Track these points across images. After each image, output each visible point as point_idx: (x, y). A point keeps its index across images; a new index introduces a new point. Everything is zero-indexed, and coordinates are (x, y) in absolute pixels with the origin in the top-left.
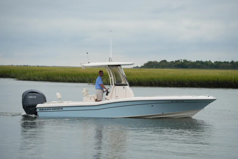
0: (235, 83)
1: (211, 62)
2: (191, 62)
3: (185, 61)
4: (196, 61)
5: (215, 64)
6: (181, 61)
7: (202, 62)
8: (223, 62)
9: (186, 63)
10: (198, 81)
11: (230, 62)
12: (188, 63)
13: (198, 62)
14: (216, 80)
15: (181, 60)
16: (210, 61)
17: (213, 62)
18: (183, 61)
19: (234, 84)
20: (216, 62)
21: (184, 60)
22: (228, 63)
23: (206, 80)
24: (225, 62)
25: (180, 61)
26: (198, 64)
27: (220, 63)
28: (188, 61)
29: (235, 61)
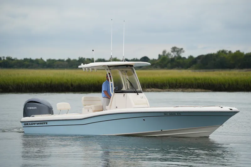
0: (72, 85)
1: (43, 60)
2: (18, 60)
3: (9, 59)
4: (23, 59)
5: (48, 63)
6: (4, 59)
7: (31, 60)
8: (58, 61)
9: (11, 61)
10: (26, 84)
11: (65, 60)
12: (14, 62)
13: (26, 60)
14: (49, 82)
15: (4, 57)
16: (41, 58)
17: (45, 60)
18: (5, 59)
19: (71, 87)
20: (49, 60)
21: (7, 58)
22: (63, 61)
23: (37, 83)
24: (59, 60)
25: (2, 59)
26: (26, 63)
27: (54, 61)
28: (13, 58)
29: (72, 59)
